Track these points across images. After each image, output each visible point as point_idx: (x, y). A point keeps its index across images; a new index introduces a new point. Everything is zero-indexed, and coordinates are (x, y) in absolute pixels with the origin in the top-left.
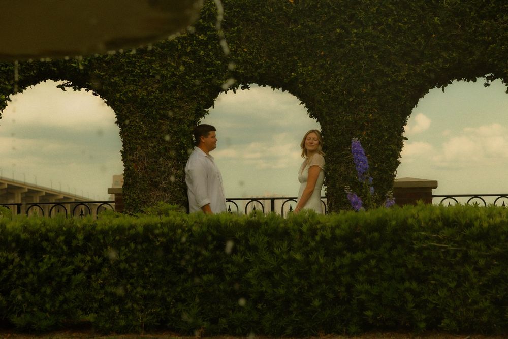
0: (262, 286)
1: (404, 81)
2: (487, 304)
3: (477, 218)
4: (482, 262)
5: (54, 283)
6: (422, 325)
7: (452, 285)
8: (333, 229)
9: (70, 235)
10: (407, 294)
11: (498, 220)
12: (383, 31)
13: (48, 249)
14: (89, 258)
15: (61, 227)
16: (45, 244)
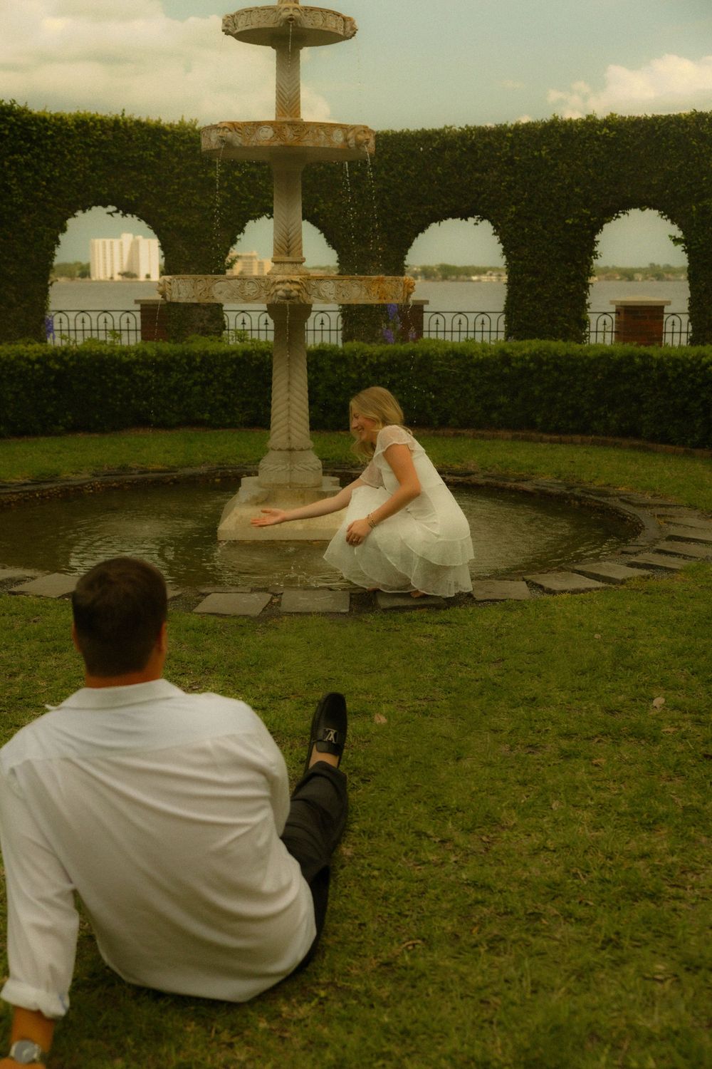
0: (326, 395)
1: (409, 221)
2: (479, 409)
3: (477, 352)
4: (478, 381)
5: (179, 392)
6: (436, 422)
7: (458, 396)
8: (378, 357)
9: (190, 358)
10: (427, 402)
11: (489, 354)
12: (394, 176)
13: (175, 368)
14: (203, 375)
15: (183, 352)
16: (173, 364)
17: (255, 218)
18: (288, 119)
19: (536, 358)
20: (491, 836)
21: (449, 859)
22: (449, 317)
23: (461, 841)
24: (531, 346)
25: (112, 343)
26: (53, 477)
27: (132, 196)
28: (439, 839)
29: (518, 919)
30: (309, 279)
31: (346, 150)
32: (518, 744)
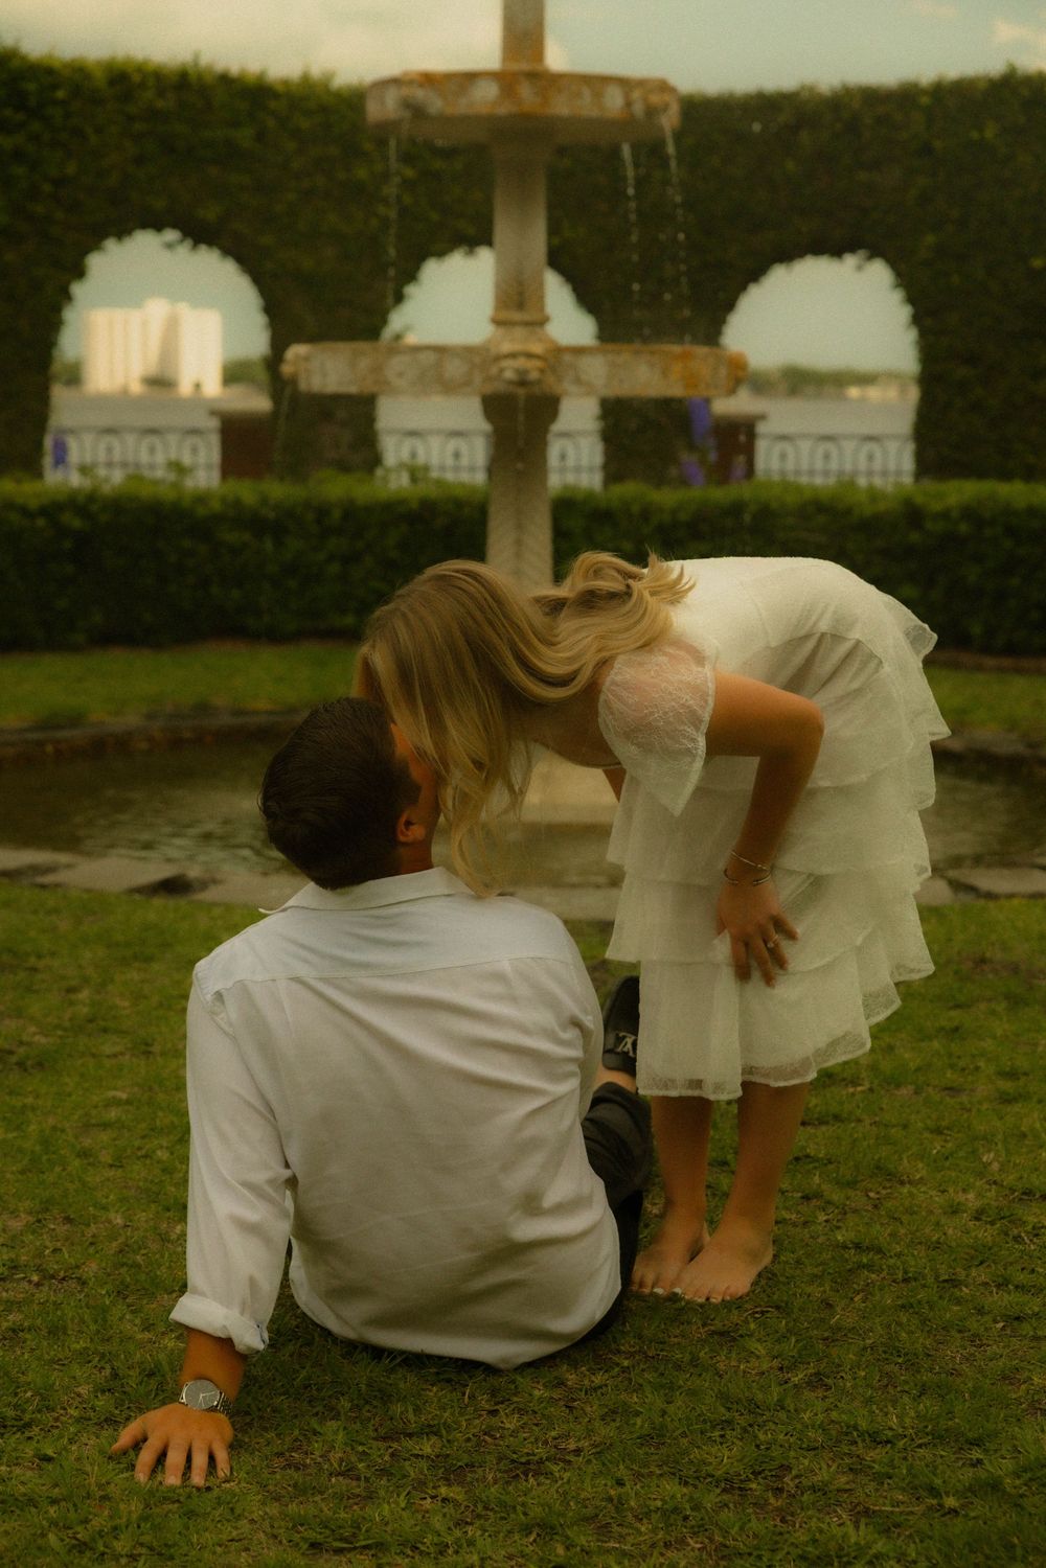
1: (731, 261)
3: (859, 504)
5: (300, 575)
8: (674, 512)
11: (883, 507)
13: (295, 529)
14: (346, 542)
15: (309, 500)
16: (290, 523)
17: (441, 254)
18: (525, 66)
19: (969, 513)
20: (884, 1192)
21: (816, 1217)
22: (805, 446)
23: (835, 1198)
24: (959, 492)
25: (175, 485)
26: (75, 720)
27: (210, 213)
28: (800, 1195)
29: (924, 1286)
30: (559, 350)
31: (627, 123)
32: (928, 1085)
